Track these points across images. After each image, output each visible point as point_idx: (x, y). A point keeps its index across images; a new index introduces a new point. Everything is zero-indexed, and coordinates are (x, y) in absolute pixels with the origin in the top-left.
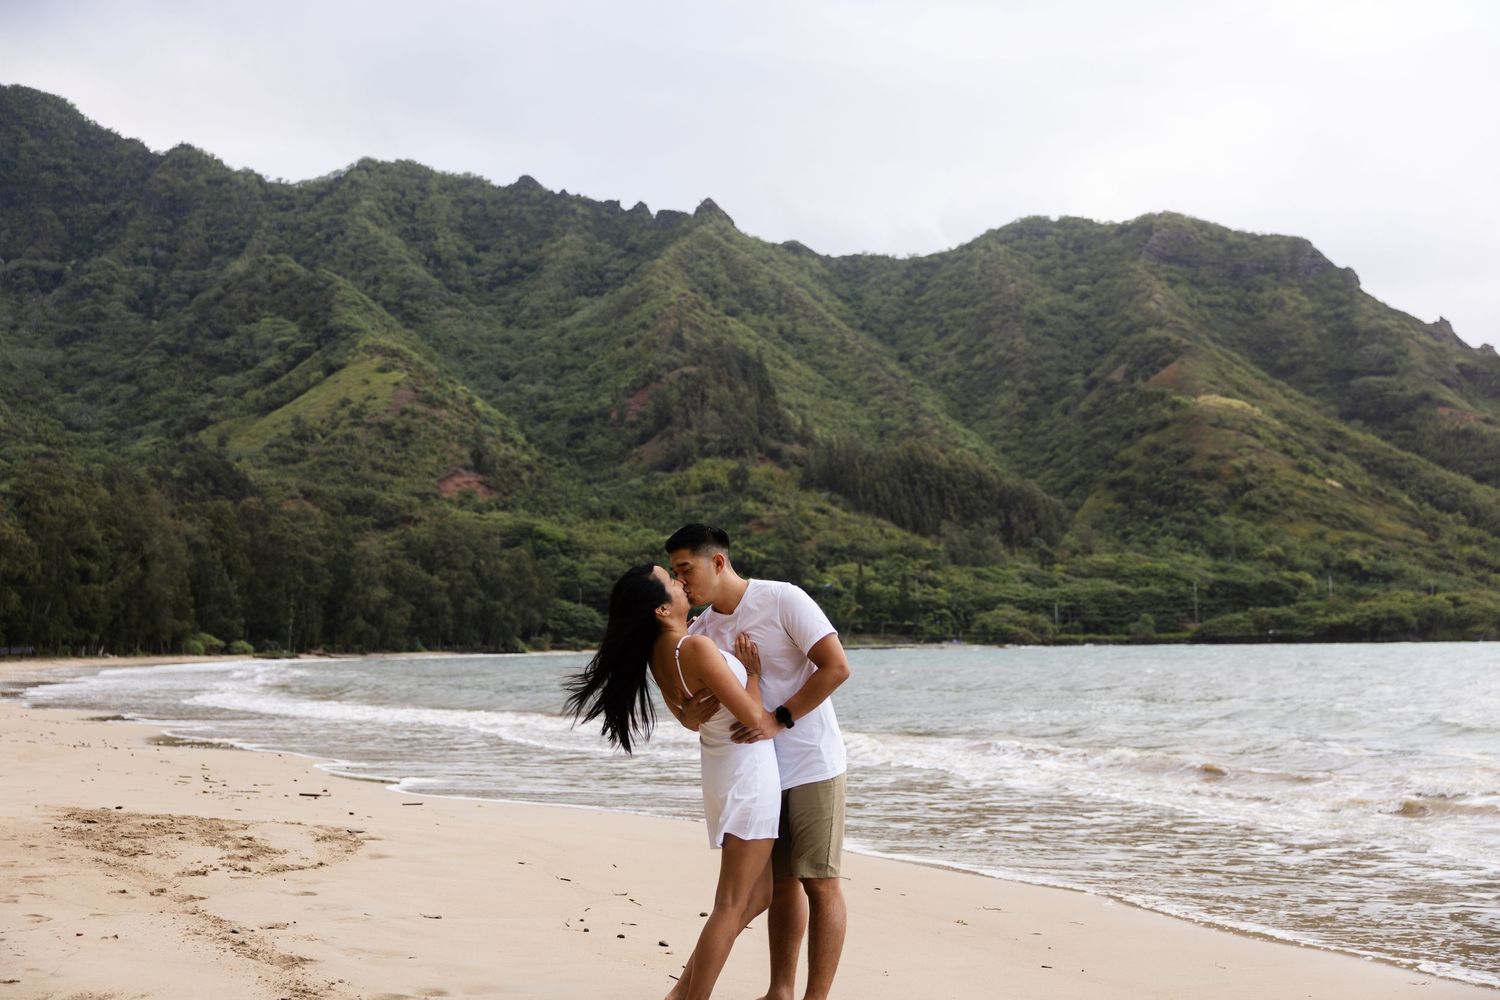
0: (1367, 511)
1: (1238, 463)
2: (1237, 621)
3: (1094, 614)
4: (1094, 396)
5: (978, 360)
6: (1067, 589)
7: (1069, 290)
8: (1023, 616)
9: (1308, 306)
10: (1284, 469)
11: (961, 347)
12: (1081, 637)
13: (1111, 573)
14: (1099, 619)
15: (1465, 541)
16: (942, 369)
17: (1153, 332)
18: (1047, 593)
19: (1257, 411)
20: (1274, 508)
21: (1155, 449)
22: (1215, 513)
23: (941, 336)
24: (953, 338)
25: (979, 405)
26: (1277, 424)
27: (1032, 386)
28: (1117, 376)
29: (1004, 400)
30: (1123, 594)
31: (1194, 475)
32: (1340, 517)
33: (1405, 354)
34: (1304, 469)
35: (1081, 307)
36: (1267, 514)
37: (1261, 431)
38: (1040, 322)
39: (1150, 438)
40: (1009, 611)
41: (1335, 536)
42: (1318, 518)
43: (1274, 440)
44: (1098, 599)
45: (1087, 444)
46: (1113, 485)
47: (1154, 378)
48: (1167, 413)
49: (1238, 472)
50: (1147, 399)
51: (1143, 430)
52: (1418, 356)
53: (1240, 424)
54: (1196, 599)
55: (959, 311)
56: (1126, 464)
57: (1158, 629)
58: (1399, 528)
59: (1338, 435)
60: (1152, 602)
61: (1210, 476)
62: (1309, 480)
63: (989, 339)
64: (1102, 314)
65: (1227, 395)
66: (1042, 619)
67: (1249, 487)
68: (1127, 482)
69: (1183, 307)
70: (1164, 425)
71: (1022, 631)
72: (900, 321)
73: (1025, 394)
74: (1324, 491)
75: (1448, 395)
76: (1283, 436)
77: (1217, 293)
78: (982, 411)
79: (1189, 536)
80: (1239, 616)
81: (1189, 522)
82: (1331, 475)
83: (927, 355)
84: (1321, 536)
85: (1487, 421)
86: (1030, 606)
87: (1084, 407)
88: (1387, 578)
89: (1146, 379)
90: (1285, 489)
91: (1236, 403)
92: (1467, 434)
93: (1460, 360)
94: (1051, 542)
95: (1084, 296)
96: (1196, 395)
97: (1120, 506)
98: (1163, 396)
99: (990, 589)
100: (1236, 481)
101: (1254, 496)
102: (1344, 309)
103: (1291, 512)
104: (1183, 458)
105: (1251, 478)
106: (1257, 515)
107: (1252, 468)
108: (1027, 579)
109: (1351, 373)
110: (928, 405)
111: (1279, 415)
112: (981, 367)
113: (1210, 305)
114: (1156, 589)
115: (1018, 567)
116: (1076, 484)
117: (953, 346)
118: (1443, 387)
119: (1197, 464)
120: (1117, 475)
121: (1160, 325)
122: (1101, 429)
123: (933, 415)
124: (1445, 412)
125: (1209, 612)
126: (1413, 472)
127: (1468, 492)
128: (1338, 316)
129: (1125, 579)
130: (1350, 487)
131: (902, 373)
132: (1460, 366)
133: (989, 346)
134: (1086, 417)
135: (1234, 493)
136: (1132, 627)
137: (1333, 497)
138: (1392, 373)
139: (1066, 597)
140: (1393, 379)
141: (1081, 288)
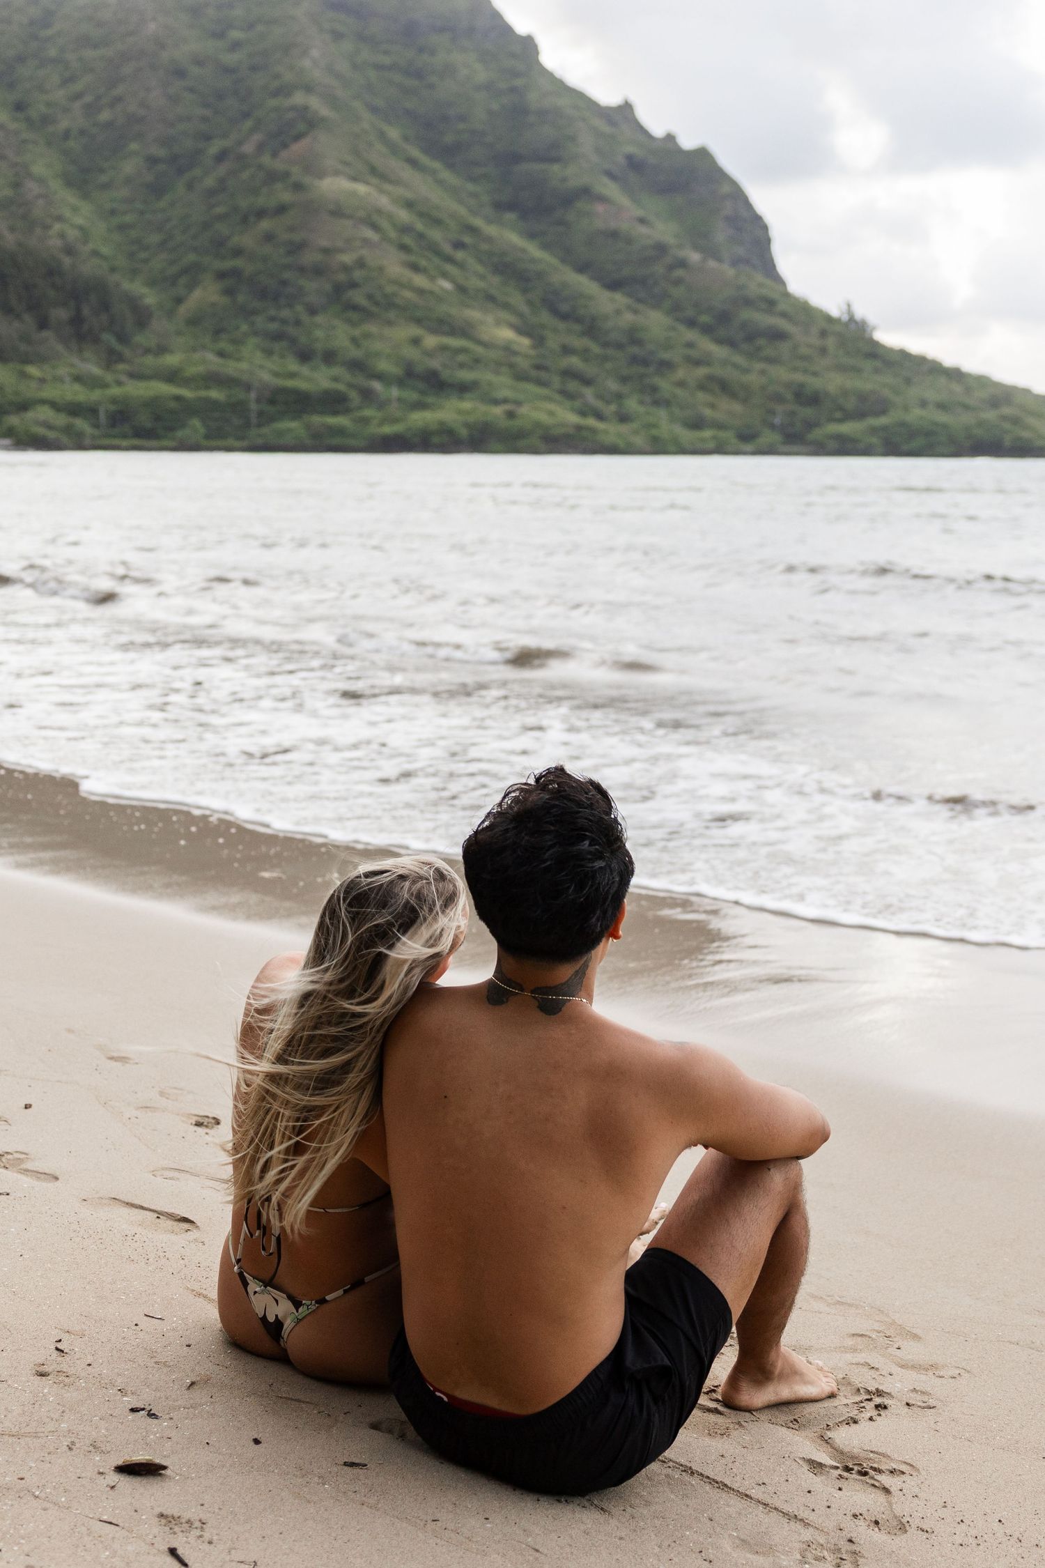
0: (474, 314)
1: (347, 258)
2: (290, 430)
3: (144, 420)
4: (222, 169)
5: (105, 116)
6: (115, 391)
7: (220, 35)
8: (61, 420)
9: (482, 75)
10: (393, 265)
11: (88, 99)
12: (125, 443)
13: (172, 376)
14: (149, 425)
15: (567, 350)
16: (64, 124)
17: (299, 98)
18: (96, 395)
19: (384, 201)
20: (374, 309)
21: (269, 237)
22: (313, 311)
23: (66, 81)
24: (78, 86)
25: (102, 171)
26: (404, 215)
27: (161, 152)
28: (248, 148)
29: (129, 167)
30: (178, 398)
31: (302, 270)
32: (441, 321)
33: (573, 139)
34: (415, 268)
35: (231, 59)
36: (367, 315)
37: (385, 224)
38: (180, 73)
39: (265, 225)
40: (44, 413)
41: (431, 341)
42: (418, 321)
43: (393, 234)
44: (152, 403)
45: (206, 226)
46: (221, 275)
47: (284, 154)
48: (286, 197)
49: (346, 268)
50: (273, 177)
51: (261, 214)
52: (586, 144)
53: (361, 214)
54: (253, 406)
55: (89, 53)
56: (238, 252)
57: (207, 437)
58: (507, 334)
59: (472, 230)
60: (205, 409)
61: (318, 271)
62: (420, 281)
63: (119, 90)
64: (254, 68)
65: (354, 179)
66: (81, 424)
67: (354, 285)
68: (235, 273)
69: (343, 67)
70: (282, 209)
71: (51, 435)
72: (21, 59)
73: (153, 161)
74: (431, 293)
75: (610, 189)
76: (405, 229)
77: (386, 53)
78: (104, 178)
79: (278, 337)
80: (294, 425)
81: (284, 322)
82: (445, 275)
83: (48, 104)
84: (416, 341)
85: (642, 221)
86: (74, 410)
87: (210, 182)
88: (463, 389)
89: (275, 155)
90: (389, 289)
91: (361, 189)
92: (614, 235)
93: (630, 149)
94: (123, 338)
95: (235, 46)
96: (321, 175)
97: (224, 300)
98: (287, 175)
99: (30, 390)
100: (342, 277)
101: (358, 297)
102: (518, 82)
103: (392, 315)
104: (296, 248)
105: (358, 275)
106: (354, 316)
107: (361, 264)
108: (78, 379)
109: (517, 158)
110: (38, 169)
111: (409, 205)
112: (109, 125)
113: (379, 67)
114: (215, 394)
115: (72, 365)
116: (185, 271)
117: (78, 96)
118: (606, 180)
119: (310, 258)
120: (229, 264)
121: (309, 89)
122: (220, 210)
123: (41, 181)
124: (600, 208)
125: (265, 419)
126: (540, 275)
127: (590, 298)
128: (513, 90)
129: (186, 382)
130: (462, 289)
131: (13, 126)
132: (630, 158)
133: (119, 99)
134: (211, 193)
135: (339, 289)
136: (179, 434)
137: (440, 299)
138: (556, 160)
139: (114, 401)
140: (556, 168)
141: (235, 34)
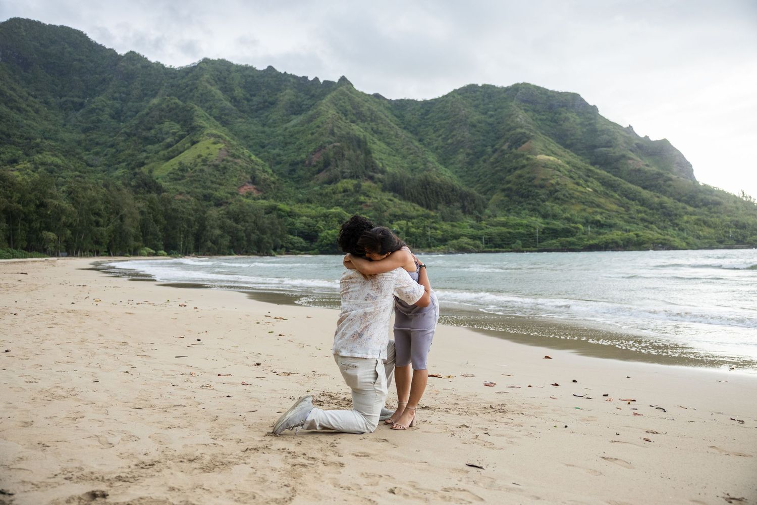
0: (602, 200)
1: (553, 182)
2: (554, 243)
3: (498, 240)
4: (496, 155)
5: (450, 141)
6: (487, 231)
7: (486, 113)
8: (470, 241)
9: (578, 120)
10: (570, 184)
11: (443, 136)
12: (493, 250)
13: (504, 225)
14: (500, 242)
15: (639, 212)
16: (436, 145)
17: (519, 130)
18: (480, 232)
19: (560, 161)
20: (566, 199)
21: (520, 176)
22: (543, 201)
23: (435, 132)
24: (440, 132)
25: (450, 159)
26: (567, 166)
27: (471, 152)
28: (505, 147)
29: (461, 157)
30: (509, 233)
31: (536, 186)
32: (592, 202)
33: (615, 139)
34: (578, 184)
35: (490, 120)
36: (564, 202)
37: (561, 169)
38: (474, 126)
39: (518, 172)
40: (465, 239)
41: (590, 210)
42: (583, 203)
43: (567, 173)
44: (499, 235)
45: (493, 174)
46: (503, 190)
47: (520, 148)
48: (525, 162)
49: (552, 185)
50: (517, 156)
51: (516, 169)
52: (621, 140)
53: (554, 166)
54: (538, 235)
55: (443, 122)
56: (509, 182)
57: (523, 247)
58: (615, 207)
59: (590, 170)
60: (520, 236)
61: (542, 187)
62: (580, 188)
63: (454, 133)
64: (499, 123)
65: (548, 155)
66: (478, 242)
67: (557, 191)
68: (509, 189)
69: (530, 120)
70: (524, 166)
71: (471, 248)
72: (419, 126)
73: (468, 154)
74: (586, 193)
75: (632, 155)
76: (570, 171)
77: (543, 115)
78: (452, 161)
79: (534, 210)
80: (554, 241)
81: (534, 205)
82: (588, 186)
83: (430, 139)
84: (585, 210)
85: (646, 165)
86: (473, 237)
87: (492, 159)
89: (516, 148)
90: (571, 192)
91: (552, 158)
92: (639, 170)
94: (480, 212)
95: (491, 116)
96: (535, 154)
97: (506, 199)
98: (523, 155)
99: (458, 231)
100: (552, 188)
101: (559, 195)
102: (593, 121)
103: (573, 201)
104: (531, 179)
105: (558, 187)
106: (560, 202)
107: (558, 184)
108: (472, 227)
109: (595, 147)
110: (430, 159)
111: (568, 163)
112: (451, 144)
113: (541, 120)
114: (522, 231)
115: (468, 222)
116: (489, 190)
117: (440, 136)
118: (630, 152)
119: (536, 182)
120: (506, 186)
121: (521, 127)
122: (499, 168)
123: (432, 163)
124: (630, 162)
125: (541, 240)
126: (619, 185)
127: (640, 193)
128: (590, 124)
129: (510, 227)
130: (595, 191)
131: (420, 146)
132: (636, 144)
133: (454, 135)
134: (493, 163)
135: (551, 193)
136: (513, 246)
137: (589, 195)
138: (611, 146)
139: (487, 234)
140: (611, 149)
141: (490, 113)
